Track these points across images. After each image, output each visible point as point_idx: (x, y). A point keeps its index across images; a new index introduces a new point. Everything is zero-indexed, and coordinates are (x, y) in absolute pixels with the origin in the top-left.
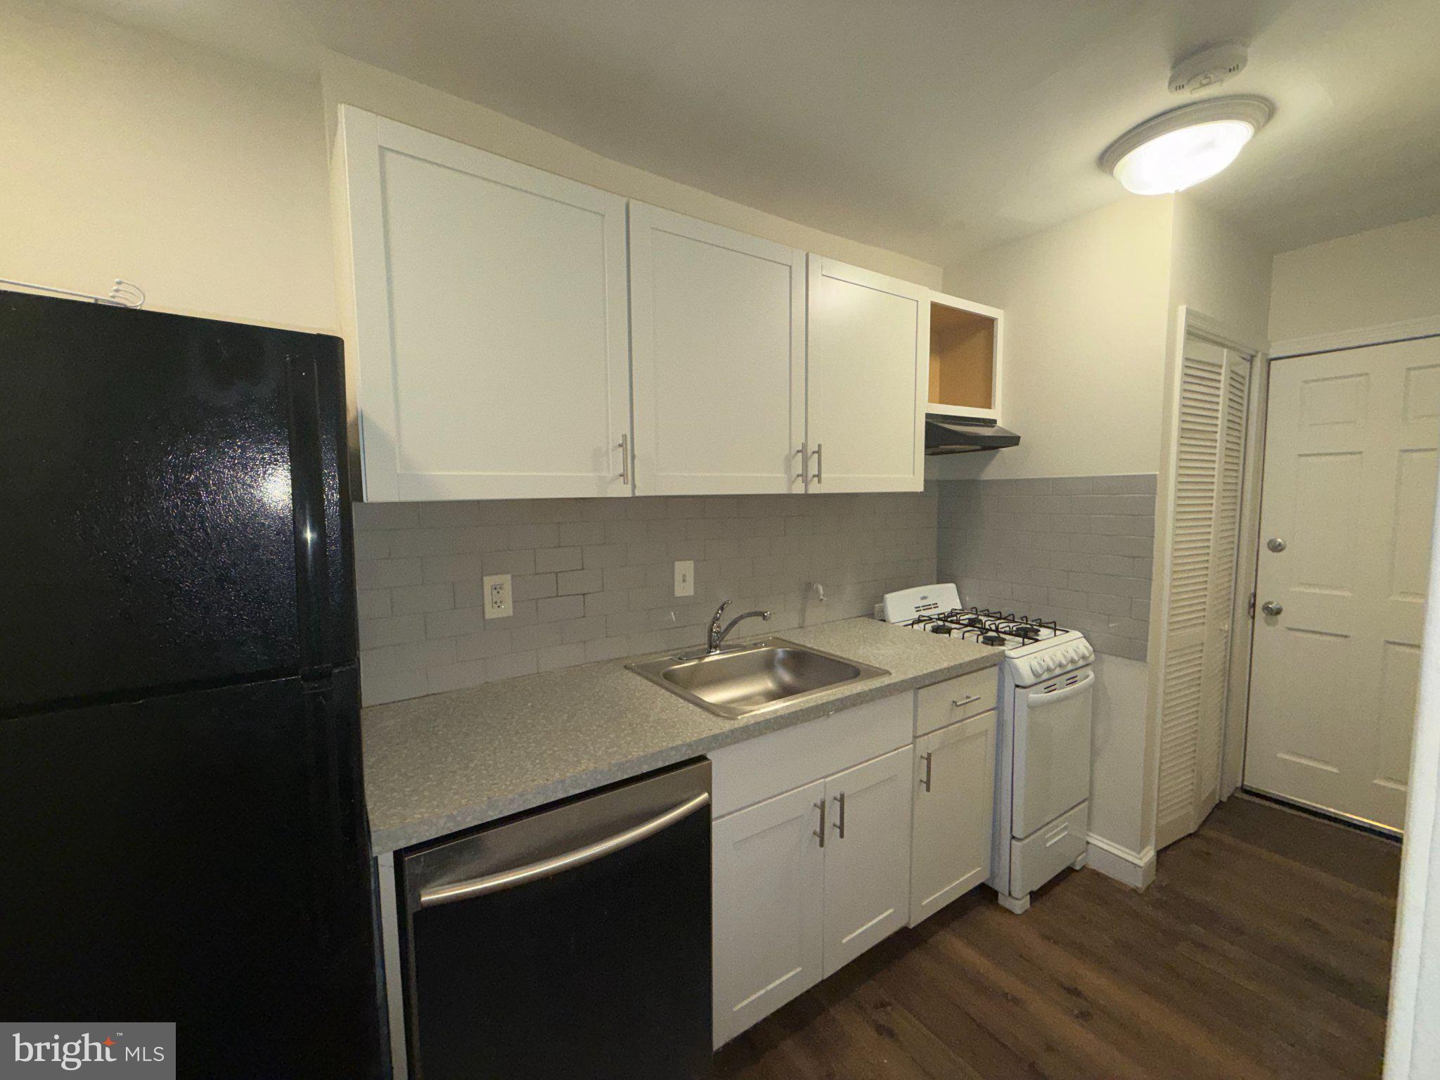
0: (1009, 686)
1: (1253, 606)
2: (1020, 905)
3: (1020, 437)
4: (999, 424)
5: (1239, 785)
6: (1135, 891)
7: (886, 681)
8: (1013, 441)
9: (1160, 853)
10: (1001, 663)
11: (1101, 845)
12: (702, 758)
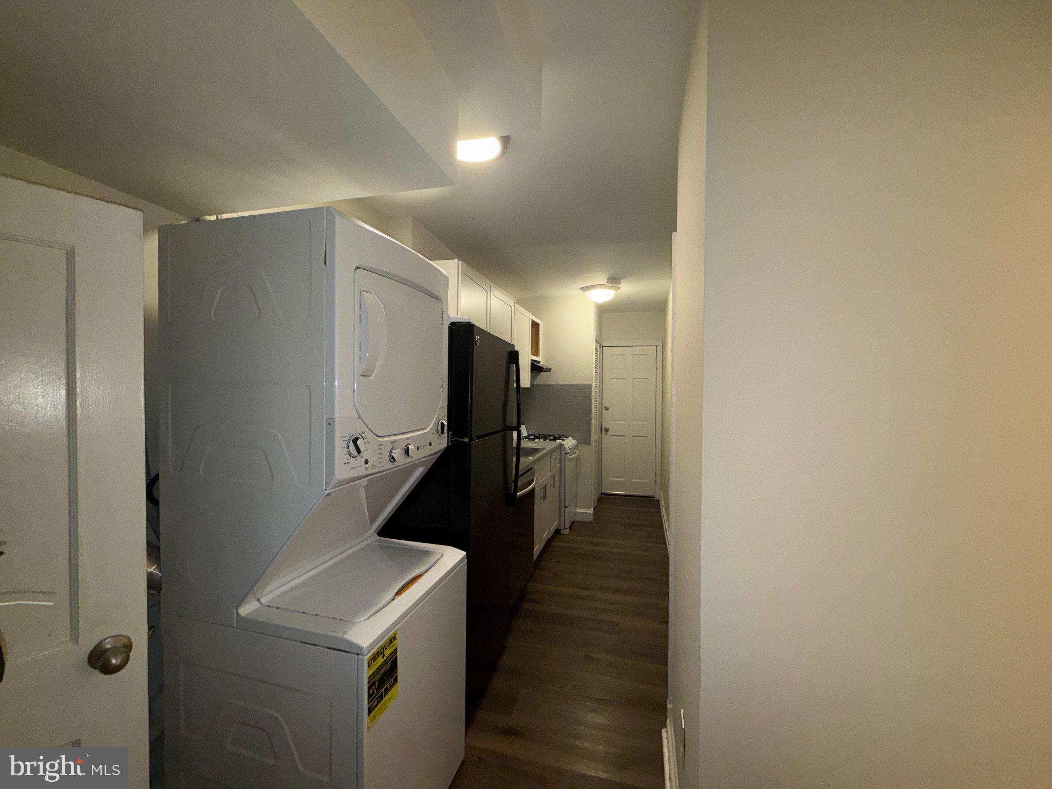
0: (563, 454)
1: (601, 429)
2: (567, 531)
3: (551, 369)
4: (541, 363)
5: (600, 493)
6: (591, 522)
7: (545, 451)
8: (549, 370)
9: (594, 509)
10: (561, 447)
11: (579, 511)
12: (531, 469)
